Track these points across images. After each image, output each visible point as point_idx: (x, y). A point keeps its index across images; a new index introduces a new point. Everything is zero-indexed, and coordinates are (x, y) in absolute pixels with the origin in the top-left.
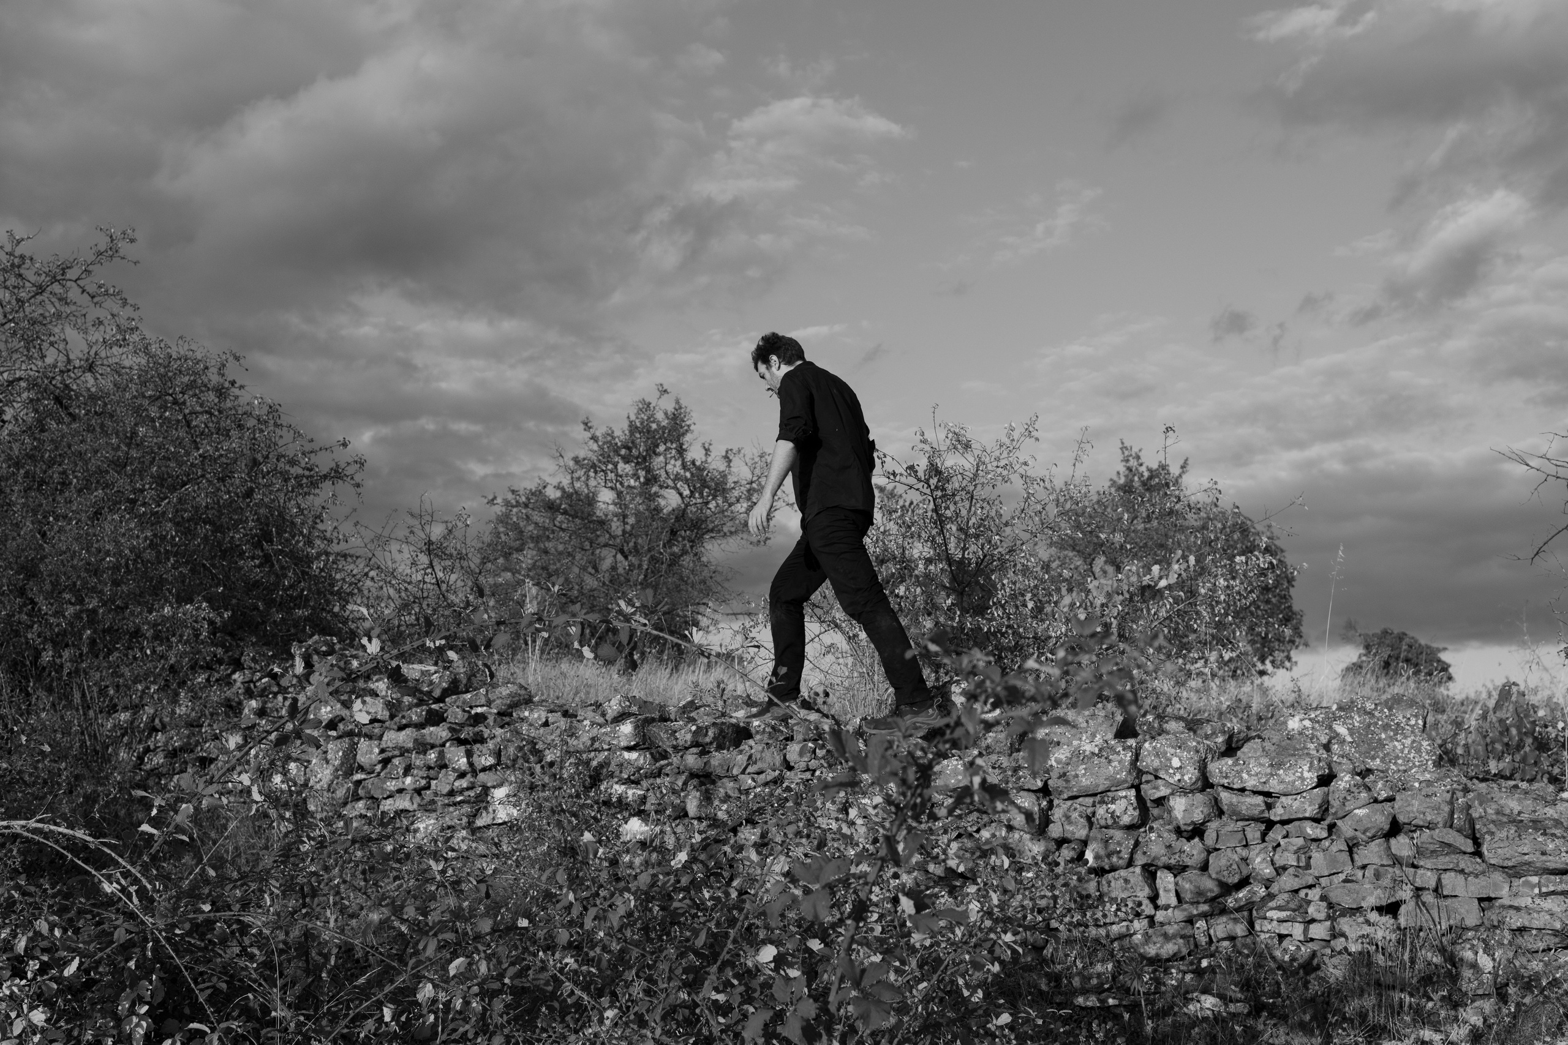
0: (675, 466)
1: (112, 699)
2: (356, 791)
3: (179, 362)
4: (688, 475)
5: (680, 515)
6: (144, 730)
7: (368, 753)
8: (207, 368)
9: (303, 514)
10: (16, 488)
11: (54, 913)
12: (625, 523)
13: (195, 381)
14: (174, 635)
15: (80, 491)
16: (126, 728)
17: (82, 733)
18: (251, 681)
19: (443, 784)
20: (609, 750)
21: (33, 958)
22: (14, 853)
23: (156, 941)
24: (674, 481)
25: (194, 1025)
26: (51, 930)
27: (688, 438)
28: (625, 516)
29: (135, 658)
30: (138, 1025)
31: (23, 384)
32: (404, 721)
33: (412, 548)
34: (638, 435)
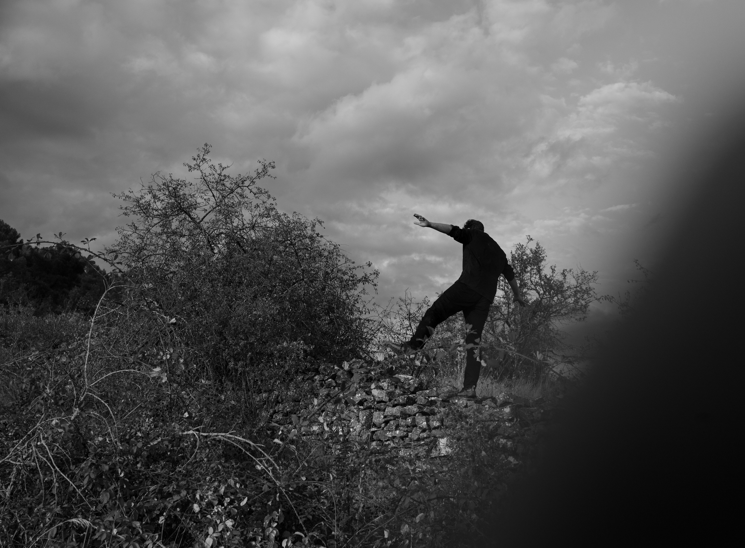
0: (535, 278)
1: (259, 386)
2: (372, 437)
3: (293, 225)
4: (543, 283)
5: (538, 303)
6: (273, 402)
7: (378, 418)
8: (306, 227)
9: (349, 299)
10: (219, 284)
11: (236, 476)
12: (509, 308)
13: (301, 234)
14: (288, 356)
15: (247, 286)
16: (265, 401)
17: (246, 403)
18: (323, 380)
19: (414, 435)
20: (498, 421)
21: (228, 497)
22: (220, 447)
23: (281, 493)
24: (535, 286)
25: (297, 533)
26: (235, 484)
27: (543, 263)
28: (509, 304)
29: (270, 366)
30: (272, 532)
31: (223, 235)
32: (396, 402)
33: (401, 316)
34: (516, 262)
